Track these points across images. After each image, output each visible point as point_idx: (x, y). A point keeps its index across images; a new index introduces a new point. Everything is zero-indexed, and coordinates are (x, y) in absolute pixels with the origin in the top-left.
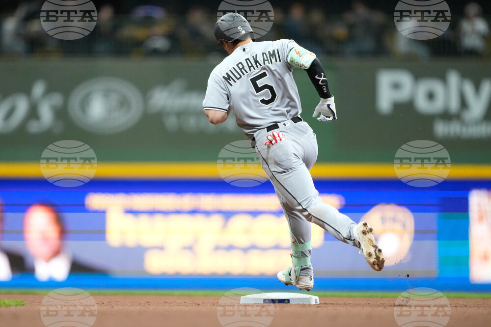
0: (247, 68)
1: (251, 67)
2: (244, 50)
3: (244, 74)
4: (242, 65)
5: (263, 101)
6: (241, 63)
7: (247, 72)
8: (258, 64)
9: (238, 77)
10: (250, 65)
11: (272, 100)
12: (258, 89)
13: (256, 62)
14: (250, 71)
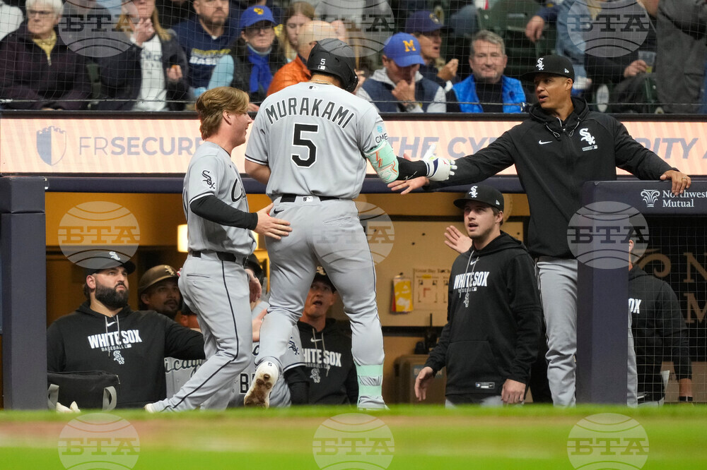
0: (298, 108)
1: (305, 109)
2: (311, 87)
3: (290, 114)
4: (295, 102)
5: (296, 158)
6: (295, 99)
7: (295, 113)
8: (315, 111)
9: (283, 114)
10: (305, 107)
11: (307, 163)
12: (298, 141)
13: (316, 108)
14: (301, 113)
